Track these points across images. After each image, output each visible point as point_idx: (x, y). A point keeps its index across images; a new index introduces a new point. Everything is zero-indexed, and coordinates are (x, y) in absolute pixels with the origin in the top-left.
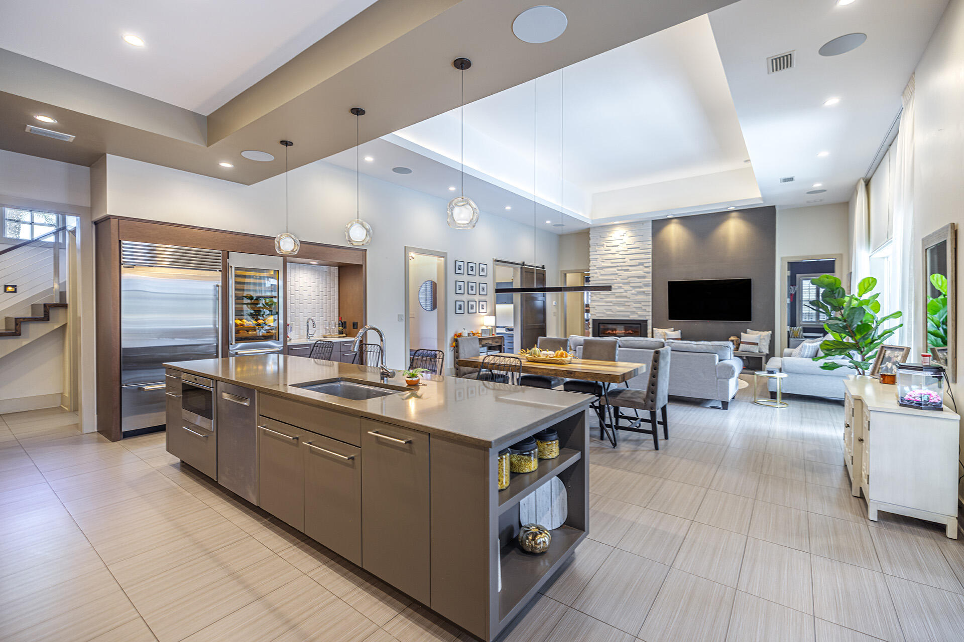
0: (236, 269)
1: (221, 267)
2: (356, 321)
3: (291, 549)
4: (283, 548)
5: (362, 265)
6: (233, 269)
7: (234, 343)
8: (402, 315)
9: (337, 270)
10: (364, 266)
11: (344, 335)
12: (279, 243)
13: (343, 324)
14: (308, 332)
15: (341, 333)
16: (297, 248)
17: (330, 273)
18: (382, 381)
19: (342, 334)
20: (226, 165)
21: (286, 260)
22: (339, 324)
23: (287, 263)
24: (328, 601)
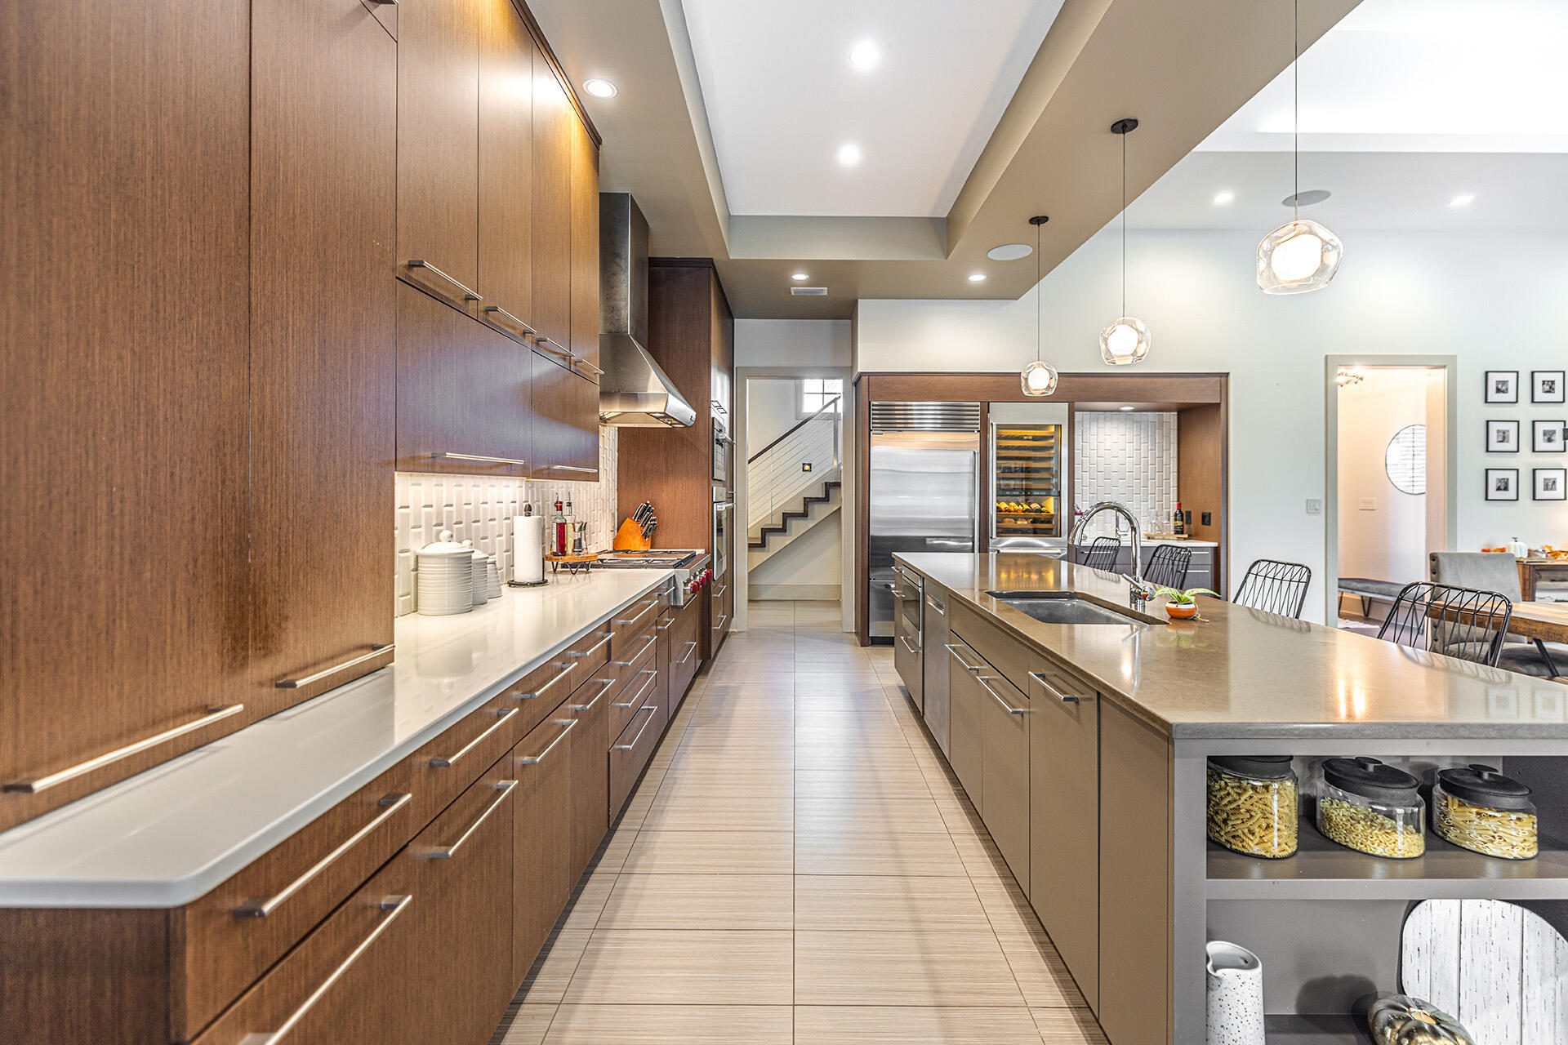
0: (999, 427)
1: (979, 426)
2: (1207, 511)
3: (969, 837)
4: (962, 831)
5: (1218, 405)
6: (995, 427)
7: (994, 536)
8: (1318, 501)
9: (1176, 417)
10: (1223, 407)
11: (1186, 536)
12: (1026, 379)
13: (1183, 516)
14: (1117, 526)
15: (1179, 531)
16: (1053, 384)
17: (1161, 423)
18: (1133, 605)
19: (1182, 533)
20: (977, 278)
21: (1073, 406)
22: (1176, 515)
23: (1076, 413)
24: (978, 927)
